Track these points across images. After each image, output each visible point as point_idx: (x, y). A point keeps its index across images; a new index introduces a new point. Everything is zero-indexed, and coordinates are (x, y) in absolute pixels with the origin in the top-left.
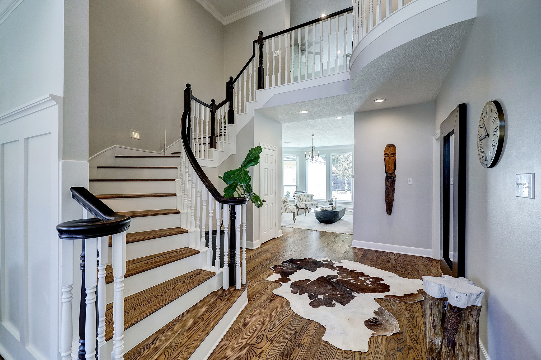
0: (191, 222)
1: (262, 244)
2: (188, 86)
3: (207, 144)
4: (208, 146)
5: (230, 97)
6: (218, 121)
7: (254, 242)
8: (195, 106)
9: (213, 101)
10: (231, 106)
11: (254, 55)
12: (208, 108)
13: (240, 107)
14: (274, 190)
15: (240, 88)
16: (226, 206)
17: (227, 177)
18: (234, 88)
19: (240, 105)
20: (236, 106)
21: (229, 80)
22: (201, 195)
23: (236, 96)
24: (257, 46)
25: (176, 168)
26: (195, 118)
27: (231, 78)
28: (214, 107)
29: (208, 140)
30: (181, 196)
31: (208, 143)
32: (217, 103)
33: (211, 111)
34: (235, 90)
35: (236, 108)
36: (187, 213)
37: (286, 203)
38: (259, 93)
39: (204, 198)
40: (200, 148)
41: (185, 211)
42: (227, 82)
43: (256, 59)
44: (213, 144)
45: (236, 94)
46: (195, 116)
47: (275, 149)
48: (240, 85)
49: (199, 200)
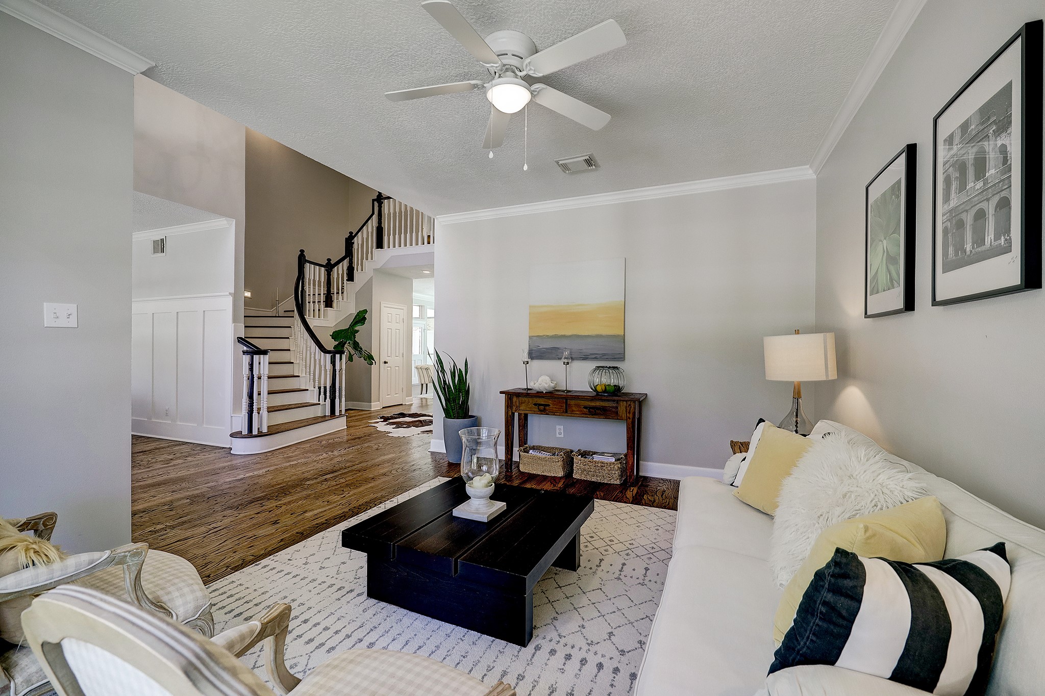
0: (302, 369)
1: (383, 408)
2: (302, 251)
3: (322, 301)
4: (322, 305)
5: (349, 253)
6: (335, 280)
7: (372, 404)
8: (309, 269)
9: (329, 260)
10: (351, 262)
11: (373, 213)
12: (323, 268)
13: (360, 265)
14: (401, 352)
15: (360, 245)
16: (328, 356)
17: (335, 335)
18: (353, 243)
19: (360, 262)
20: (356, 263)
21: (348, 235)
22: (310, 348)
23: (356, 253)
24: (376, 204)
25: (290, 327)
26: (309, 280)
27: (351, 233)
28: (329, 267)
29: (323, 298)
30: (295, 351)
31: (324, 302)
32: (332, 262)
33: (326, 270)
34: (355, 246)
35: (356, 265)
36: (299, 363)
37: (429, 370)
38: (377, 252)
39: (313, 350)
40: (314, 307)
41: (298, 362)
42: (346, 238)
43: (375, 217)
44: (329, 303)
45: (356, 251)
46: (309, 278)
47: (402, 308)
48: (360, 242)
49: (308, 352)
